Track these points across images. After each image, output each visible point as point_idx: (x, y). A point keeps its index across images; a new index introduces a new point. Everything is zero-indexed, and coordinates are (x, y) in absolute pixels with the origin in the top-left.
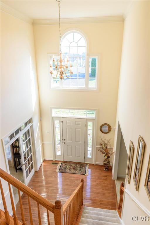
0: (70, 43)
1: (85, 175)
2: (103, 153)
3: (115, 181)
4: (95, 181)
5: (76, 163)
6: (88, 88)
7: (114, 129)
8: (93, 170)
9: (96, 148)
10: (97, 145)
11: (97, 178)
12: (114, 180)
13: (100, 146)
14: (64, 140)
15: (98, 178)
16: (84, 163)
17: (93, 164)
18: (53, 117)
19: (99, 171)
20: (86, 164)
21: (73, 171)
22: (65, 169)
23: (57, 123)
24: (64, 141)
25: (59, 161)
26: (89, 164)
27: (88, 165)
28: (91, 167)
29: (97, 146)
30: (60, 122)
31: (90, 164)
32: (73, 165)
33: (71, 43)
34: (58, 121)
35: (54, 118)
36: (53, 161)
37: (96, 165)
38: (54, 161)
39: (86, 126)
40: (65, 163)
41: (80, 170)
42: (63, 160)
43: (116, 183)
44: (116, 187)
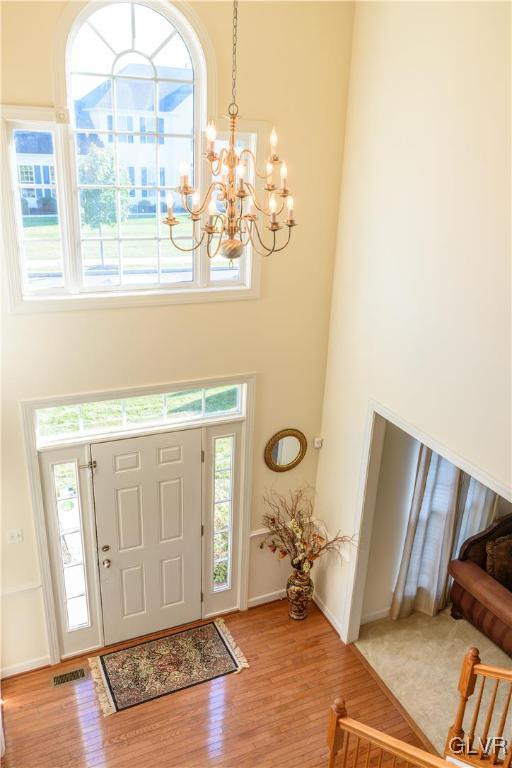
0: (114, 57)
1: (239, 669)
2: (284, 553)
3: (356, 644)
4: (294, 681)
5: (170, 635)
6: (208, 286)
7: (316, 445)
8: (253, 637)
9: (248, 541)
10: (252, 528)
11: (289, 663)
12: (352, 644)
13: (265, 530)
14: (106, 548)
15: (294, 660)
16: (200, 620)
17: (238, 612)
18: (39, 453)
19: (275, 631)
20: (211, 621)
21: (177, 677)
22: (136, 681)
23: (65, 478)
24: (104, 556)
25: (83, 657)
26: (222, 616)
27: (223, 621)
28: (239, 625)
29: (256, 533)
30: (80, 468)
31: (229, 617)
32: (163, 650)
33: (119, 56)
34: (72, 467)
35: (44, 456)
36: (49, 667)
37: (250, 609)
38: (57, 667)
39: (206, 457)
40: (122, 655)
41: (205, 659)
42: (99, 645)
43: (362, 652)
44: (375, 669)
